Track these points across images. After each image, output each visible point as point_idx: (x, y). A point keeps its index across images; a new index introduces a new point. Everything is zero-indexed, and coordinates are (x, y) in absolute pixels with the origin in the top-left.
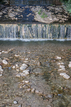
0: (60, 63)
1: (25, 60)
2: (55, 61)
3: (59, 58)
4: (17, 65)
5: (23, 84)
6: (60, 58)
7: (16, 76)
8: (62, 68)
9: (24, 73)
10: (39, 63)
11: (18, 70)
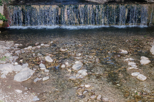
0: (127, 59)
1: (77, 55)
2: (119, 56)
3: (124, 52)
4: (67, 63)
5: (83, 89)
6: (126, 52)
7: (70, 78)
8: (133, 65)
9: (81, 74)
10: (97, 60)
11: (70, 70)
